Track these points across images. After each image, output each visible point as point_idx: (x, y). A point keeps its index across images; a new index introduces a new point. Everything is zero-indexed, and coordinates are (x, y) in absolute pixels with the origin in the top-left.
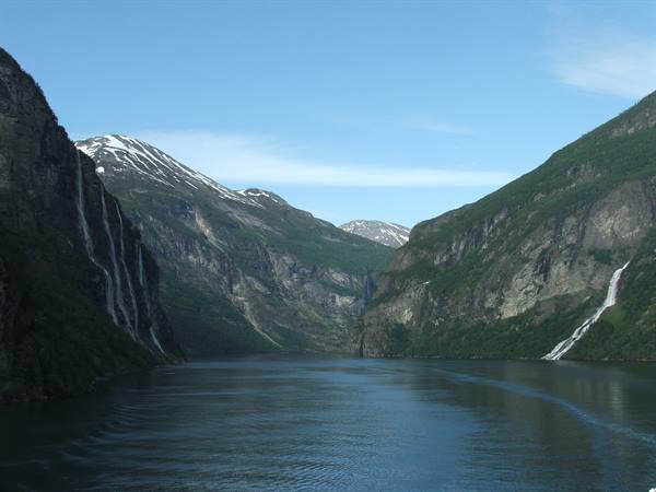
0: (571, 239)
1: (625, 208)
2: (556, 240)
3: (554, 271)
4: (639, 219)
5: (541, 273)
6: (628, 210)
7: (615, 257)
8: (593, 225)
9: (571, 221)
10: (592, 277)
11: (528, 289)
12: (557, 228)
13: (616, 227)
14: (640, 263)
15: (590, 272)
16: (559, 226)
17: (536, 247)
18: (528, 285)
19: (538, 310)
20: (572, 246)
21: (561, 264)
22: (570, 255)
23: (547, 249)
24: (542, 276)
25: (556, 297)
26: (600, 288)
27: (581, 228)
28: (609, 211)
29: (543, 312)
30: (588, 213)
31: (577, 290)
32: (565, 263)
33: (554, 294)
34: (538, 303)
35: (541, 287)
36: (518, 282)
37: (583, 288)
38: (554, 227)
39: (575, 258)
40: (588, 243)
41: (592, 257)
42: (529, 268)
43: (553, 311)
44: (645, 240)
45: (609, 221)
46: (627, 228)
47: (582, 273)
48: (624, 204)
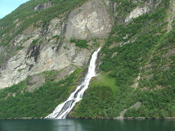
0: (56, 33)
1: (94, 14)
2: (43, 34)
3: (43, 54)
4: (103, 22)
5: (32, 56)
6: (97, 15)
7: (90, 44)
8: (71, 24)
9: (55, 21)
10: (74, 57)
11: (21, 67)
12: (44, 26)
13: (89, 26)
14: (111, 47)
15: (72, 54)
16: (46, 24)
17: (28, 39)
18: (21, 64)
19: (30, 82)
20: (57, 37)
21: (49, 49)
22: (56, 43)
23: (37, 40)
24: (33, 58)
25: (44, 72)
26: (82, 65)
27: (63, 26)
28: (85, 14)
29: (35, 83)
30: (67, 17)
31: (62, 66)
32: (53, 48)
33: (44, 70)
34: (29, 77)
35: (32, 66)
36: (12, 63)
37: (67, 65)
38: (42, 26)
39: (60, 44)
40: (68, 36)
41: (74, 44)
42: (22, 53)
43: (44, 81)
44: (112, 33)
45: (84, 21)
46: (96, 26)
47: (67, 55)
48: (94, 11)
